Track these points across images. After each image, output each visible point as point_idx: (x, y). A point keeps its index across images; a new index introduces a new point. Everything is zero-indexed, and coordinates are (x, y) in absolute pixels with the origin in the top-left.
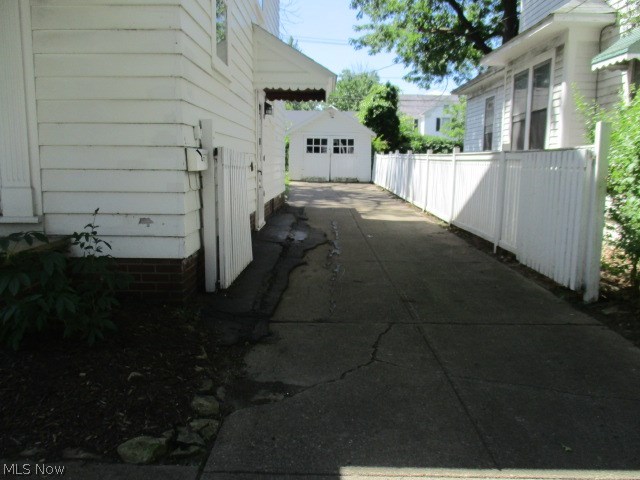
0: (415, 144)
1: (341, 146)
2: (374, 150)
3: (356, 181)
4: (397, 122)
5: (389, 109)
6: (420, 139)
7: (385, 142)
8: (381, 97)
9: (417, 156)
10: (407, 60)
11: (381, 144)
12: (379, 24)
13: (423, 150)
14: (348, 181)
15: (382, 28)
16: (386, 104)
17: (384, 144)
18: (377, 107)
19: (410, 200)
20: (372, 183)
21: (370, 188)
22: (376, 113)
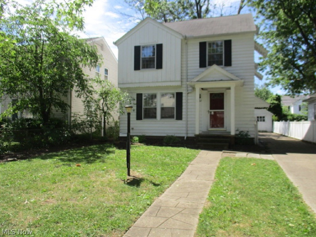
0: (289, 117)
1: (259, 119)
2: (273, 121)
3: (266, 132)
4: (281, 109)
5: (277, 104)
6: (292, 115)
7: (277, 117)
8: (274, 100)
9: (291, 122)
10: (286, 89)
11: (275, 118)
12: (275, 78)
13: (293, 120)
14: (263, 132)
15: (275, 79)
16: (276, 102)
17: (276, 118)
18: (273, 104)
19: (289, 136)
20: (272, 132)
21: (272, 134)
22: (272, 106)
